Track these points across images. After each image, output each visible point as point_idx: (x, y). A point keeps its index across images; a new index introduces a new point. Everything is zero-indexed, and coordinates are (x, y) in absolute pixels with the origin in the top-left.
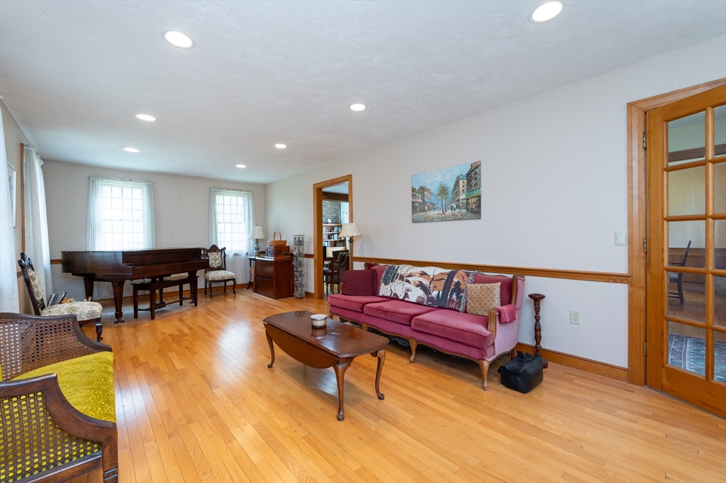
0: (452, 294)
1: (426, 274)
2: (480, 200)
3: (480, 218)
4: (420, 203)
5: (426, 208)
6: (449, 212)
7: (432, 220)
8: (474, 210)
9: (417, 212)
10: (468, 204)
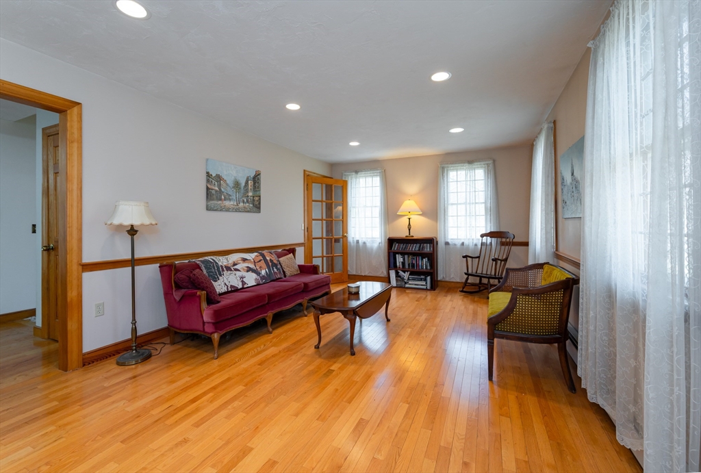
0: (273, 269)
1: (247, 260)
2: (260, 199)
3: (260, 212)
4: (216, 191)
5: (223, 197)
6: (241, 204)
7: (228, 210)
8: (257, 207)
9: (213, 200)
10: (254, 200)
